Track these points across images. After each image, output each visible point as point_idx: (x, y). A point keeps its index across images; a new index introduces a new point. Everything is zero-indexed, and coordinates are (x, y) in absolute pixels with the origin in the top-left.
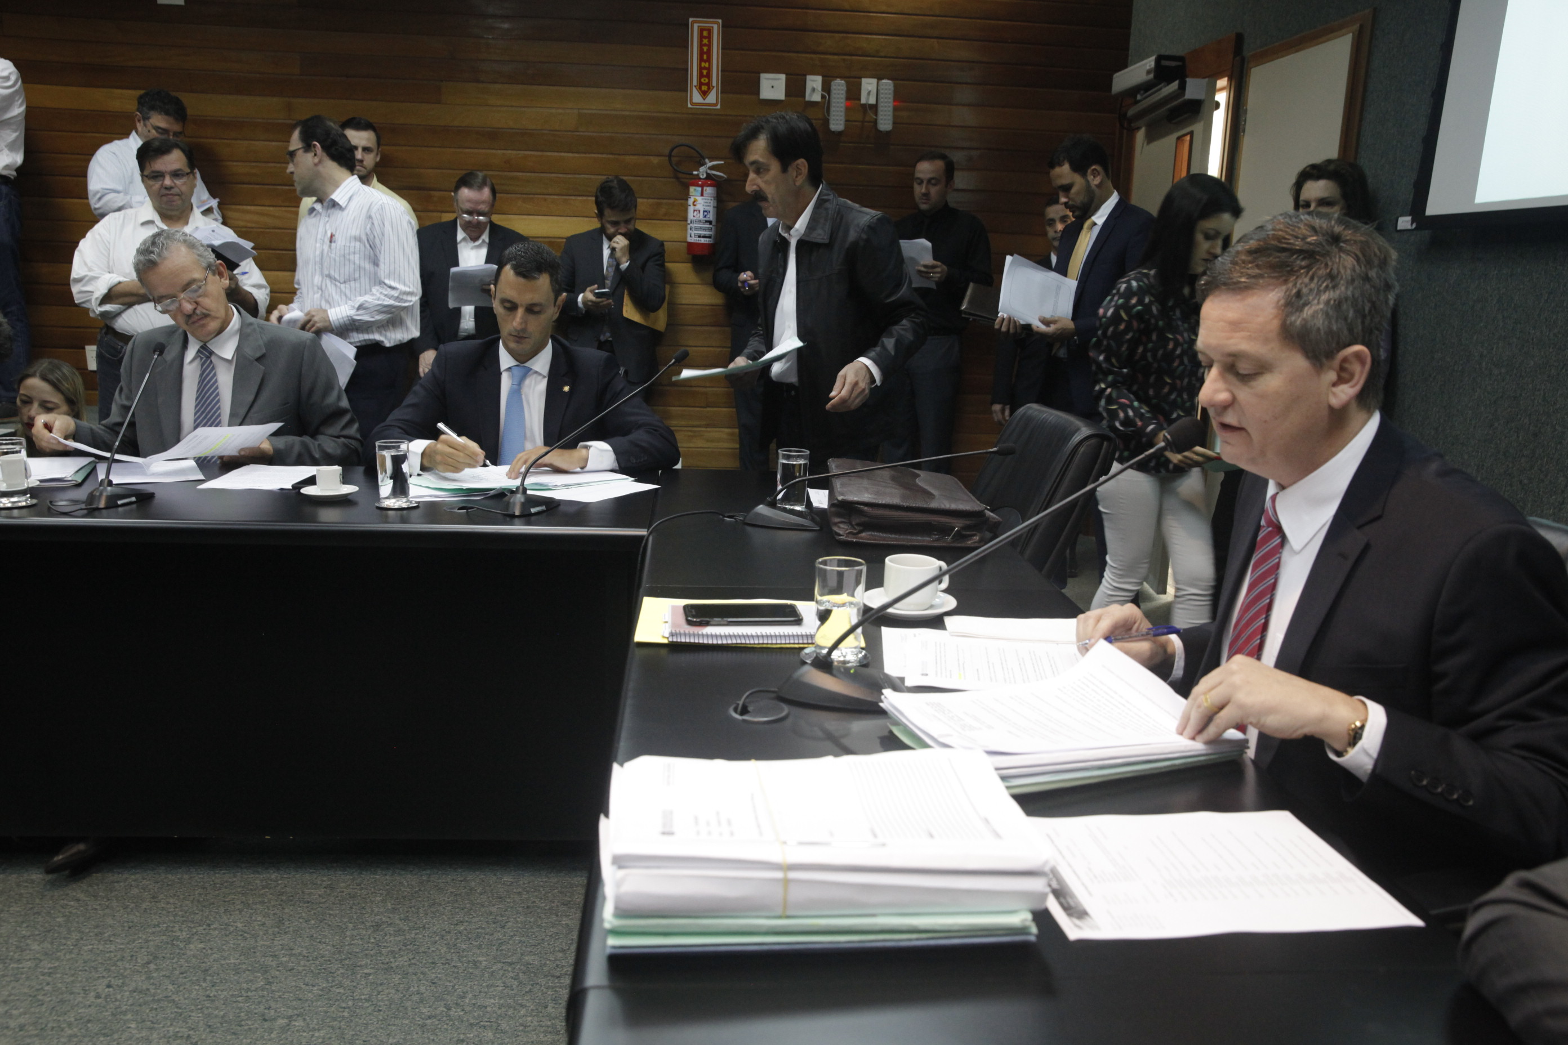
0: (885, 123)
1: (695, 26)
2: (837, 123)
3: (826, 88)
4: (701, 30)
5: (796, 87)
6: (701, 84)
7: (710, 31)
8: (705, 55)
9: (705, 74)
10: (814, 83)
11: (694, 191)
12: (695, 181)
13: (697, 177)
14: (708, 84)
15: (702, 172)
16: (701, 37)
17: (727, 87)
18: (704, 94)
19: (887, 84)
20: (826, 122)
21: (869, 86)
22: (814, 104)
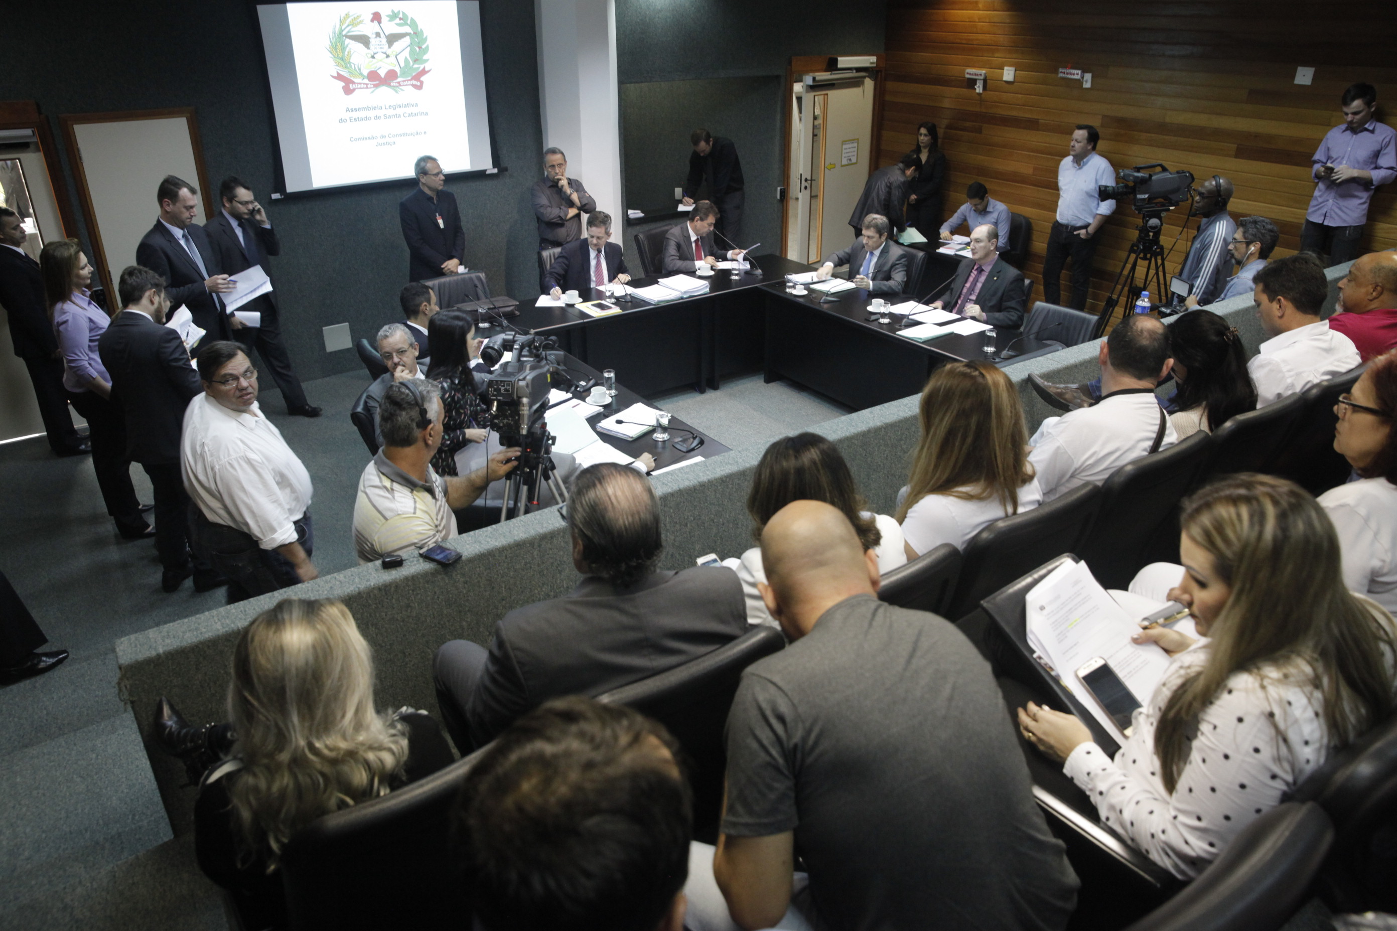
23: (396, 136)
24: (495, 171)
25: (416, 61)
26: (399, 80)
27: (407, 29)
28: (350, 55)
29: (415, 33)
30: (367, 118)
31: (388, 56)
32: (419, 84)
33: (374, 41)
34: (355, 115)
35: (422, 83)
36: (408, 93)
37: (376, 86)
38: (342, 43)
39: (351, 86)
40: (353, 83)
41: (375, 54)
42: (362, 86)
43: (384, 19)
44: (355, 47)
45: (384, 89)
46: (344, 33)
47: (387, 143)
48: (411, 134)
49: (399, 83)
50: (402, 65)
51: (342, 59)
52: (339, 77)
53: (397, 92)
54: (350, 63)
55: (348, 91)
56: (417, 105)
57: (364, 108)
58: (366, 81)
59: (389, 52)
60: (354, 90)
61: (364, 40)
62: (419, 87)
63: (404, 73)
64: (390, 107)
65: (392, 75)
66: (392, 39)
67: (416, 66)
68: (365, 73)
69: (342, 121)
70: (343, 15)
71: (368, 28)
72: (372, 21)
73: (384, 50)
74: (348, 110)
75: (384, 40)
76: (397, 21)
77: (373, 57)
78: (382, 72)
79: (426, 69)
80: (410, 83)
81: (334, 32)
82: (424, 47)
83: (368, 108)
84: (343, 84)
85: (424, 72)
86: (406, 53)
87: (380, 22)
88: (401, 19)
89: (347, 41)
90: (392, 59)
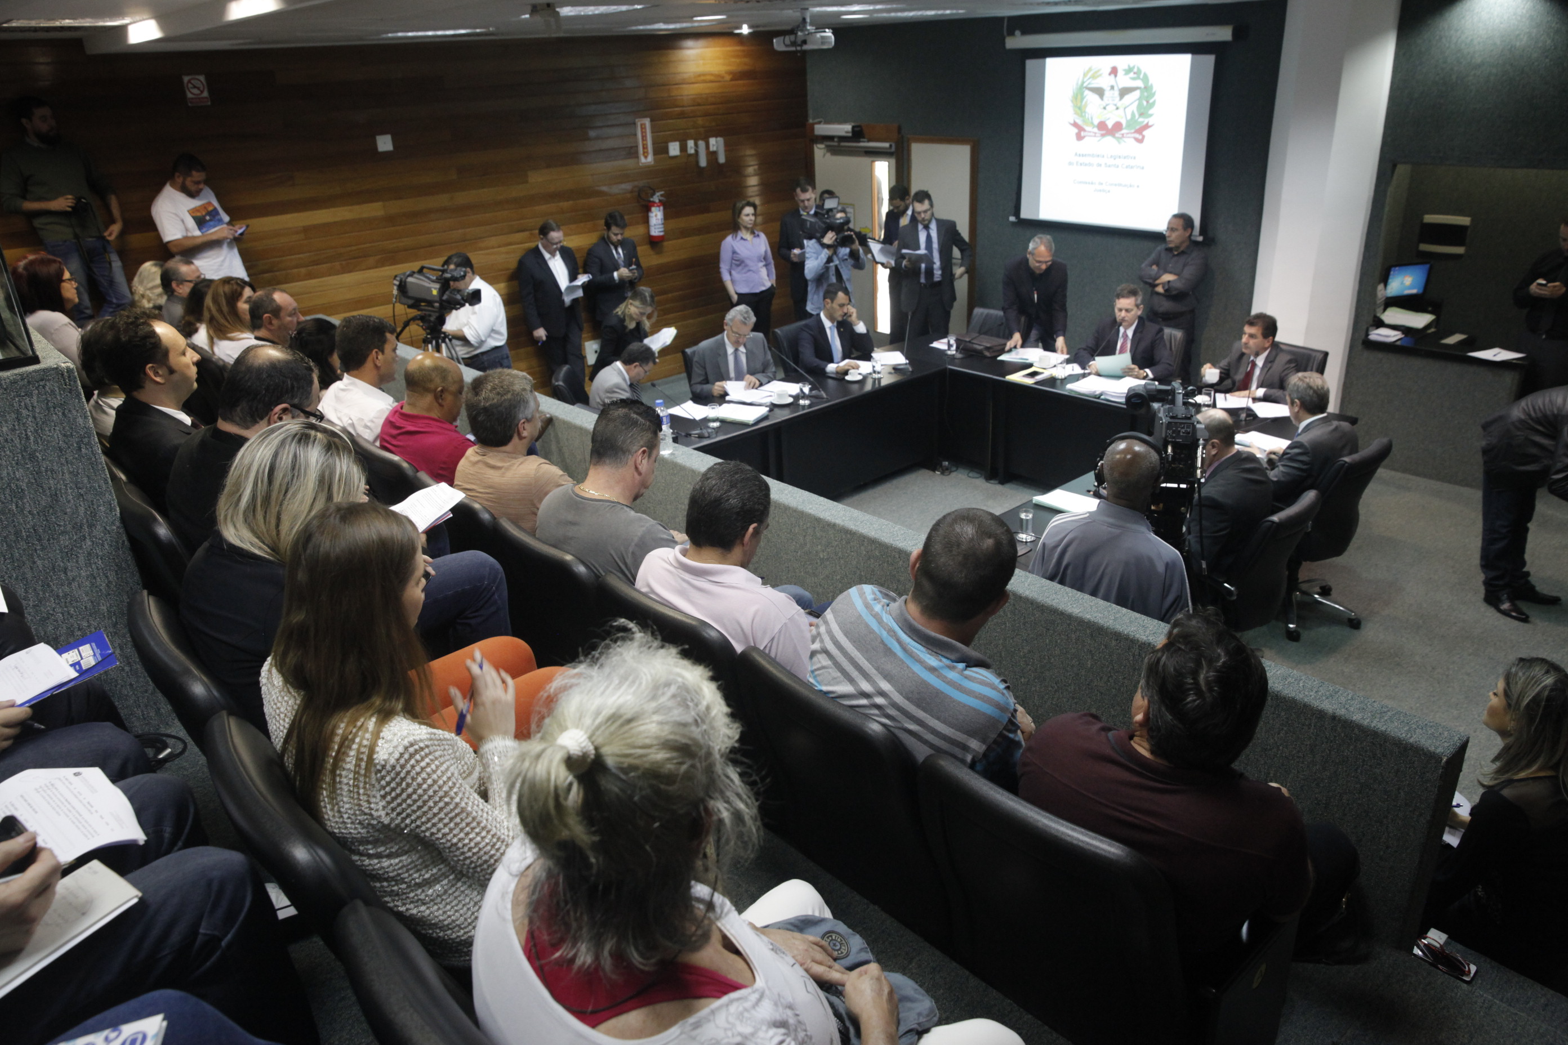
0: (722, 160)
1: (639, 122)
2: (703, 162)
3: (696, 145)
4: (641, 125)
5: (683, 148)
6: (644, 153)
7: (645, 124)
8: (644, 138)
9: (645, 147)
10: (691, 143)
11: (653, 209)
12: (653, 204)
13: (654, 202)
14: (647, 152)
15: (656, 198)
16: (642, 128)
17: (656, 152)
18: (646, 157)
19: (720, 140)
20: (697, 162)
21: (712, 141)
22: (691, 155)
23: (1112, 185)
24: (1200, 239)
25: (1141, 115)
26: (1124, 131)
27: (1139, 83)
28: (1086, 105)
29: (1145, 88)
30: (1090, 165)
31: (1117, 108)
32: (1140, 137)
33: (1108, 93)
34: (1082, 160)
35: (1143, 137)
36: (1129, 145)
37: (1103, 135)
38: (1082, 94)
39: (1083, 134)
40: (1084, 130)
41: (1107, 105)
42: (1092, 134)
43: (1120, 73)
44: (1091, 97)
45: (1109, 139)
46: (1085, 85)
47: (1104, 191)
48: (1125, 186)
49: (1123, 134)
50: (1129, 117)
51: (1080, 108)
52: (1075, 125)
53: (1119, 143)
54: (1085, 112)
55: (1079, 137)
56: (1135, 158)
57: (1089, 155)
58: (1096, 130)
59: (1119, 104)
60: (1084, 137)
61: (1100, 92)
62: (1140, 141)
63: (1129, 126)
64: (1111, 156)
65: (1118, 126)
66: (1124, 92)
67: (1141, 120)
68: (1096, 122)
69: (1070, 164)
70: (1087, 69)
71: (1104, 81)
72: (1110, 74)
73: (1115, 102)
74: (1076, 154)
75: (1116, 93)
76: (1132, 75)
77: (1105, 108)
78: (1110, 124)
79: (1150, 124)
80: (1133, 135)
81: (1077, 84)
82: (1151, 101)
83: (1093, 156)
84: (1076, 130)
85: (1147, 126)
86: (1134, 107)
87: (1116, 76)
88: (1135, 73)
89: (1087, 92)
90: (1121, 111)
